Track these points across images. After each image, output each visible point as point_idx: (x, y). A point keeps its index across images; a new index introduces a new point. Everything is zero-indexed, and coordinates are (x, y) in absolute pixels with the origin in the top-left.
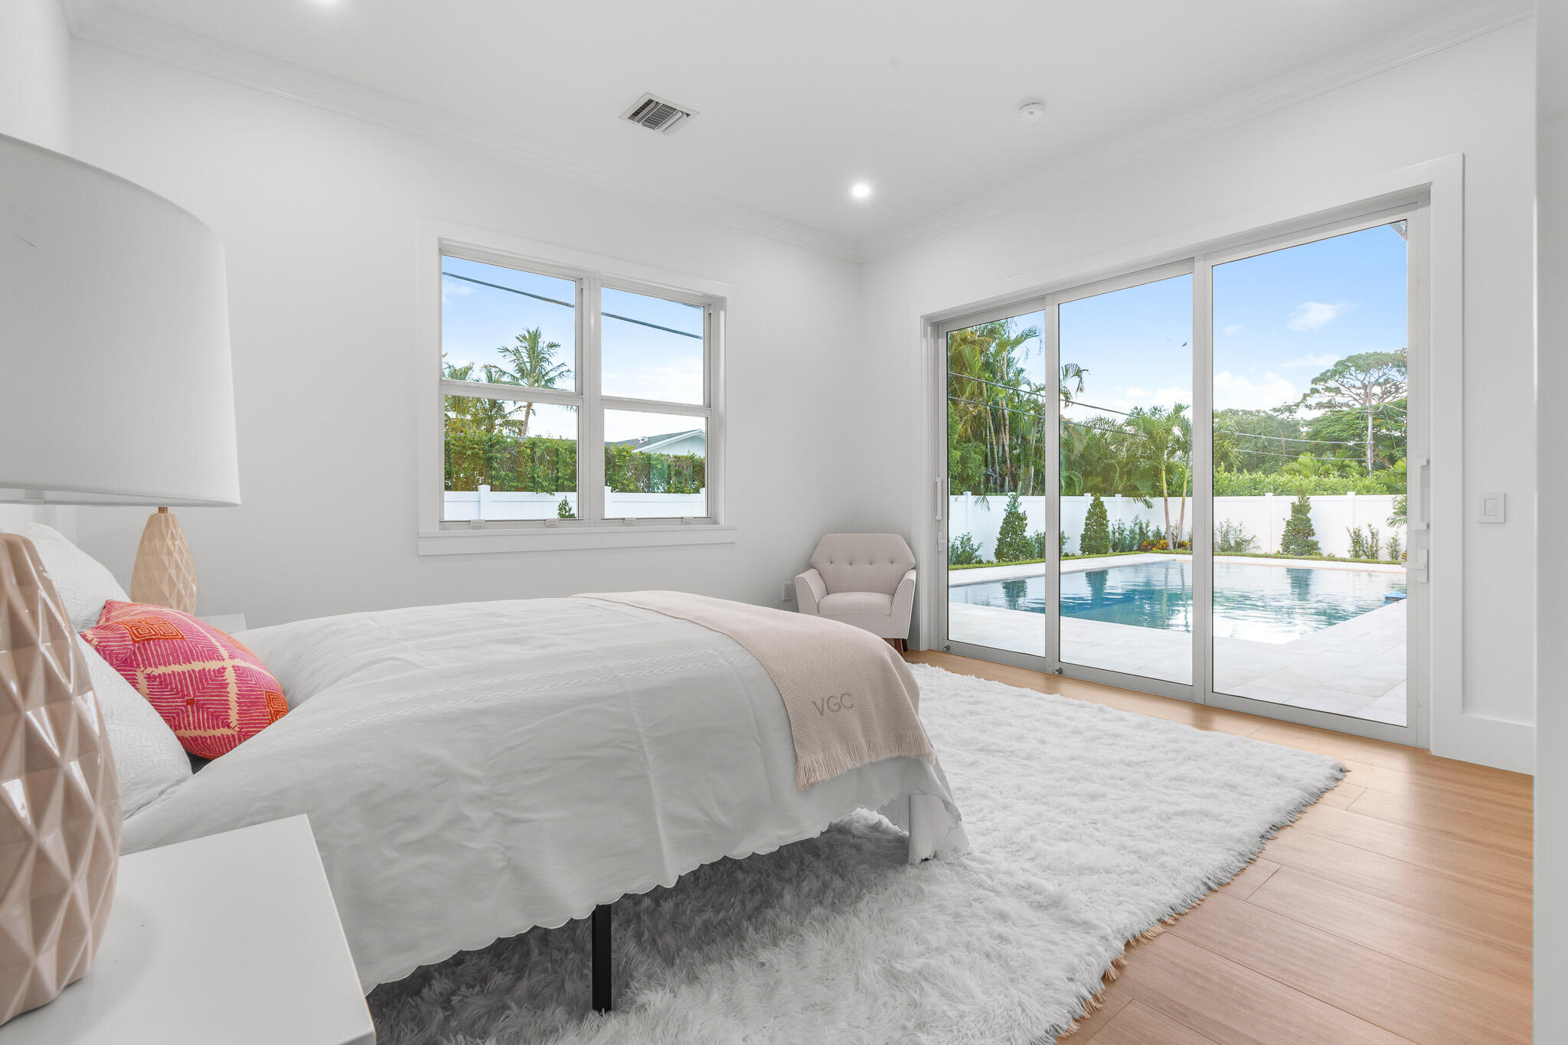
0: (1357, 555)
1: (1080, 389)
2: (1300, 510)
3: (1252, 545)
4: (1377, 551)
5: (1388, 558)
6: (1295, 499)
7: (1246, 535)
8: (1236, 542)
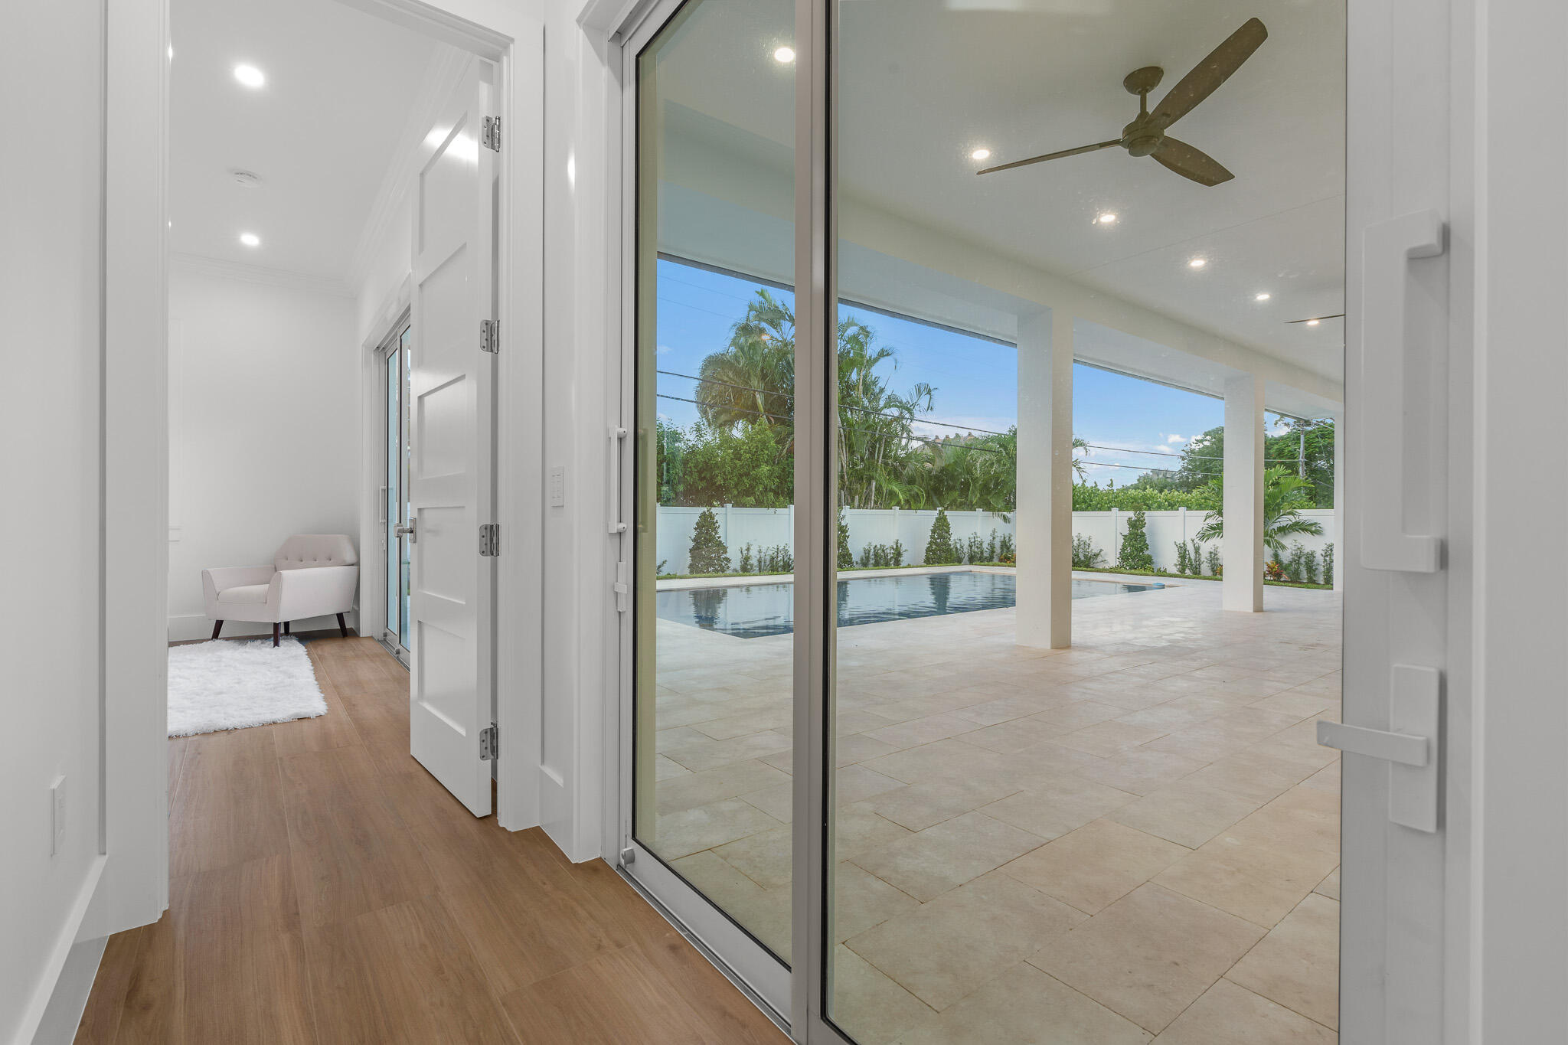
0: (1183, 571)
1: (930, 408)
2: (1136, 525)
3: (1100, 559)
4: (1199, 565)
5: (1209, 573)
6: (1131, 514)
7: (1094, 548)
8: (1085, 556)
